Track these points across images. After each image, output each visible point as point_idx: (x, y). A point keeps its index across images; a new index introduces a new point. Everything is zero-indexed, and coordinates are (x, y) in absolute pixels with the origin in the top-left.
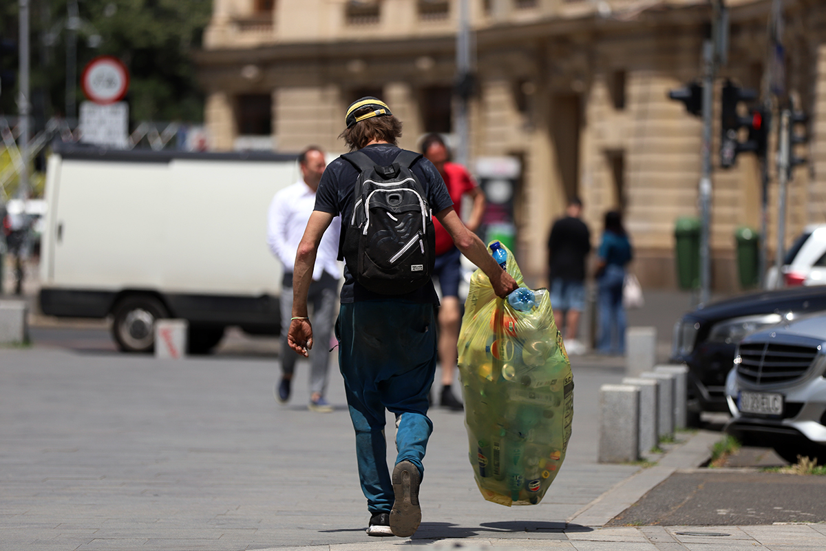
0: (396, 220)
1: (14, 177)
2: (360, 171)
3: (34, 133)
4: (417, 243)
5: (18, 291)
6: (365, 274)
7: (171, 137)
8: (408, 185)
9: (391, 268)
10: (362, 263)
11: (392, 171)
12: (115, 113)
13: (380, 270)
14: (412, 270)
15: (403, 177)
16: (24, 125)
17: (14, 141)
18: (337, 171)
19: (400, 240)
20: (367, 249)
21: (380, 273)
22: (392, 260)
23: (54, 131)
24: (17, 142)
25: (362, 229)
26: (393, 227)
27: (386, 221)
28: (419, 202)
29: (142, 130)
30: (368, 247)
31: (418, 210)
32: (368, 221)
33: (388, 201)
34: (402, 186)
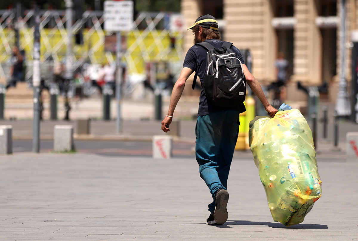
0: (231, 71)
1: (64, 46)
2: (208, 50)
3: (75, 20)
4: (241, 82)
5: (67, 118)
6: (217, 96)
7: (160, 20)
8: (232, 56)
9: (229, 94)
10: (216, 92)
11: (223, 50)
12: (126, 5)
13: (225, 95)
14: (239, 95)
15: (229, 52)
16: (69, 15)
17: (62, 24)
18: (195, 51)
19: (233, 80)
20: (218, 85)
21: (224, 96)
22: (231, 90)
23: (88, 17)
24: (65, 26)
25: (215, 76)
26: (229, 74)
27: (226, 72)
28: (240, 64)
29: (142, 16)
30: (218, 84)
31: (239, 67)
32: (218, 72)
33: (226, 63)
34: (230, 56)
